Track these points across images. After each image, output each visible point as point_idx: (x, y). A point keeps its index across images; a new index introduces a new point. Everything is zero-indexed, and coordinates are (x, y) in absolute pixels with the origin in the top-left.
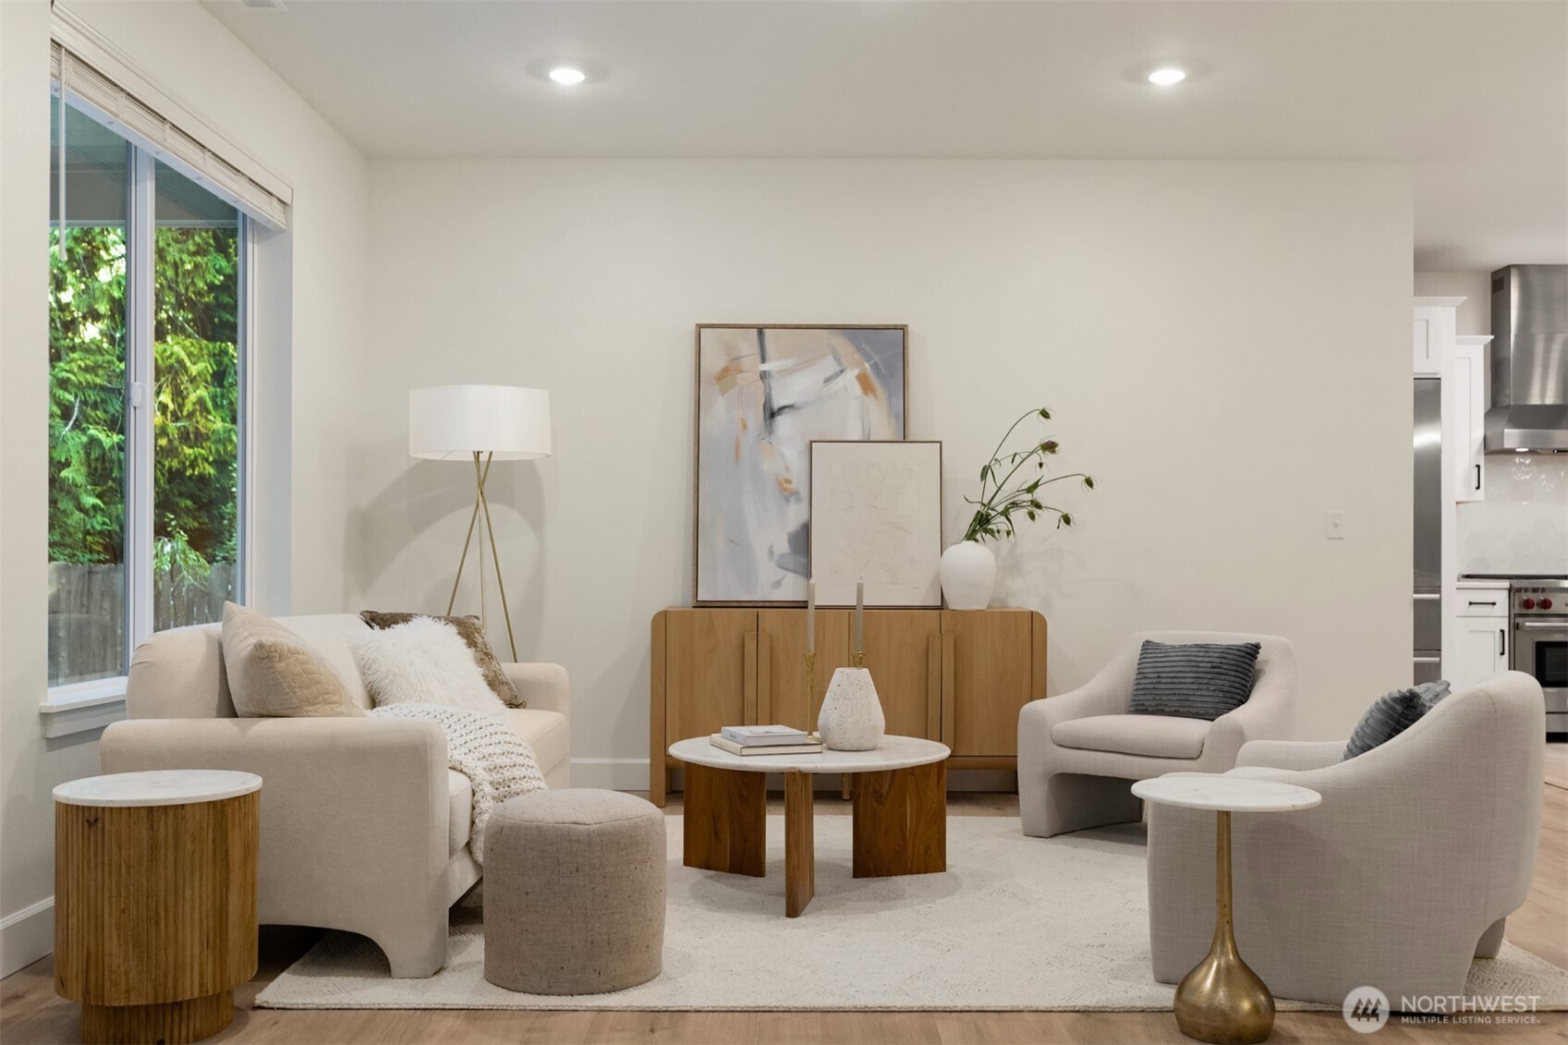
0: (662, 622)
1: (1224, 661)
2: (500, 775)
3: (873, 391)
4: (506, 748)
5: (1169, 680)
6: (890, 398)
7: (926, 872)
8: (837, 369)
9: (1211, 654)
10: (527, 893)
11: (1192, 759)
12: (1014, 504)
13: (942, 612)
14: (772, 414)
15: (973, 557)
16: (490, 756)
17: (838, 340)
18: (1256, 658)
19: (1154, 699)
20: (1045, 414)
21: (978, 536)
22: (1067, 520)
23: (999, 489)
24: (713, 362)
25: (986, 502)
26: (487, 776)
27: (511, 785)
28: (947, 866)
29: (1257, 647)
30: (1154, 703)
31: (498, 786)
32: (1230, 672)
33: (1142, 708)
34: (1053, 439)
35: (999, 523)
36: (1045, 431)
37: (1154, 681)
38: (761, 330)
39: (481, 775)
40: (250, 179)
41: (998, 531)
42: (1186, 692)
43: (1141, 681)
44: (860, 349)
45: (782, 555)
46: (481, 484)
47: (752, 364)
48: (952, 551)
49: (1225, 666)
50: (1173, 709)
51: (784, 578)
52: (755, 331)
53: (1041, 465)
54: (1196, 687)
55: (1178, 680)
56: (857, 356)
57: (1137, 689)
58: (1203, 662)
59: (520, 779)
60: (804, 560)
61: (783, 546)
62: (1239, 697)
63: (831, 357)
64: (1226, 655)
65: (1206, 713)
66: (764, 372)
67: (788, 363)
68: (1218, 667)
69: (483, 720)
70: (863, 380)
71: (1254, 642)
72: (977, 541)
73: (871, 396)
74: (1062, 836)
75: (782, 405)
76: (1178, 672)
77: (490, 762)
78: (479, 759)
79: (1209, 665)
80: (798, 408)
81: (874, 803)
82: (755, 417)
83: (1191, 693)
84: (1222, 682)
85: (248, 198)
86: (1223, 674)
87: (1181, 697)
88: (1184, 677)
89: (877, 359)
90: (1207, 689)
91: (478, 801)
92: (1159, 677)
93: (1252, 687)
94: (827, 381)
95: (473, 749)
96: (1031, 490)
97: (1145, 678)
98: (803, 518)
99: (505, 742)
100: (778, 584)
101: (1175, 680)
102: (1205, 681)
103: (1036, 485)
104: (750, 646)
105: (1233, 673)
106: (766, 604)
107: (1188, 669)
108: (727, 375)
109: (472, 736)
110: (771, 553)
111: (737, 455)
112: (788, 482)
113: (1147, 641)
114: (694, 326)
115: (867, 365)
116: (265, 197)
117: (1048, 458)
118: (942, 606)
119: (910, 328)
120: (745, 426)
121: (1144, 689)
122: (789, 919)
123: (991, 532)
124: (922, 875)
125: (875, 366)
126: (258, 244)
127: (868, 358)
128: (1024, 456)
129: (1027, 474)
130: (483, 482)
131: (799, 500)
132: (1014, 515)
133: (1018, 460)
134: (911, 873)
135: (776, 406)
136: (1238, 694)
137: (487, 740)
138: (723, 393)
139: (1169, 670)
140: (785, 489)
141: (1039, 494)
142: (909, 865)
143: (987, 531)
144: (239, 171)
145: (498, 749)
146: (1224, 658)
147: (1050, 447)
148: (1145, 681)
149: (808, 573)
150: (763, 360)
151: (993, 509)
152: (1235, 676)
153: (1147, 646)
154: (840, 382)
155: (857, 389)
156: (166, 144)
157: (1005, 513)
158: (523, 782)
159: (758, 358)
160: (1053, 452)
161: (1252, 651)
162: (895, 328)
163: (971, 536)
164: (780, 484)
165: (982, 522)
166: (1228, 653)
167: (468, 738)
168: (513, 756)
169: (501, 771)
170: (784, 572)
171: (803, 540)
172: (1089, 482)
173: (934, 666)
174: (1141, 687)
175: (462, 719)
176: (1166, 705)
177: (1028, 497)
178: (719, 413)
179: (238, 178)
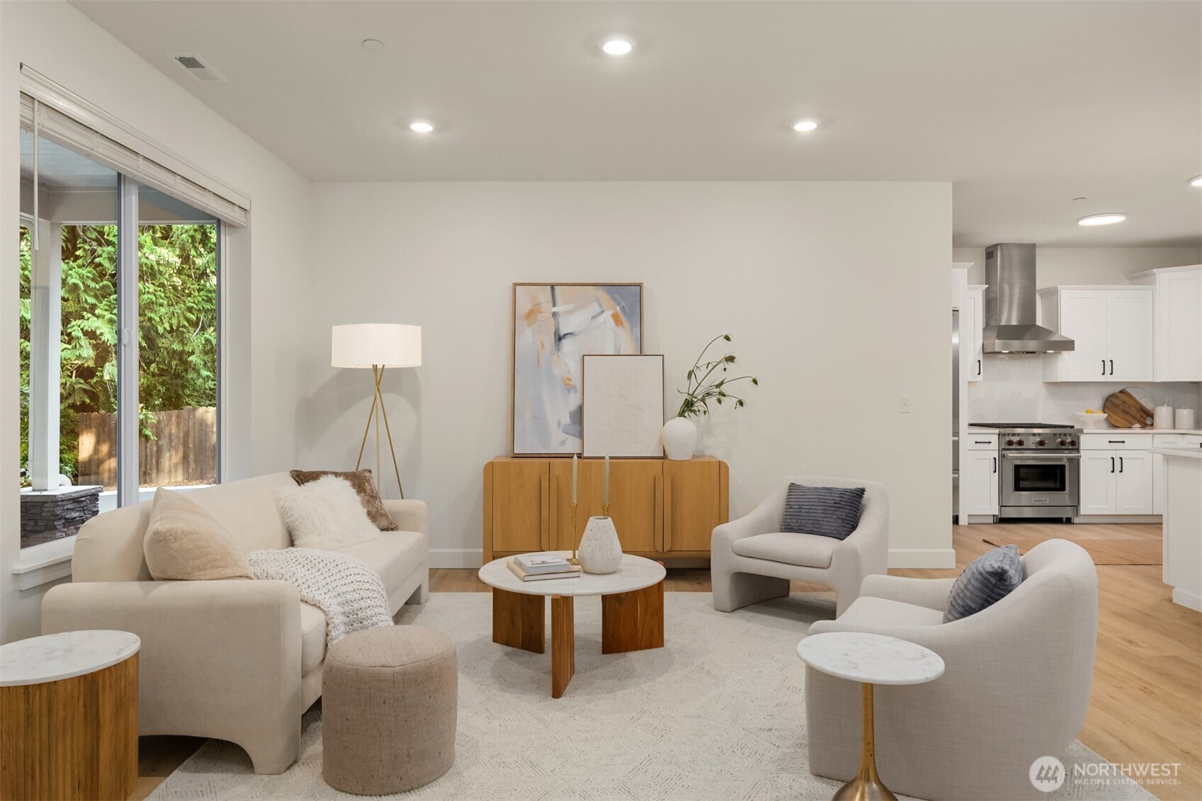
0: (490, 468)
1: (842, 499)
2: (350, 607)
3: (622, 324)
4: (355, 586)
5: (807, 511)
6: (632, 328)
7: (651, 647)
8: (600, 310)
9: (833, 495)
10: (348, 719)
11: (823, 568)
12: (709, 394)
13: (665, 461)
14: (559, 338)
15: (683, 428)
16: (343, 593)
17: (600, 293)
18: (862, 497)
19: (797, 522)
20: (727, 338)
21: (686, 414)
22: (741, 403)
23: (699, 385)
24: (524, 306)
25: (691, 393)
26: (340, 609)
27: (359, 613)
28: (665, 641)
29: (863, 491)
30: (797, 524)
31: (349, 615)
32: (846, 507)
33: (789, 527)
34: (732, 355)
35: (699, 406)
36: (727, 348)
37: (797, 510)
38: (552, 286)
39: (335, 609)
40: (214, 193)
41: (699, 411)
42: (818, 519)
43: (789, 510)
44: (613, 298)
45: (566, 425)
46: (378, 384)
47: (547, 307)
48: (669, 423)
49: (843, 503)
50: (809, 529)
51: (566, 439)
52: (549, 288)
53: (725, 370)
54: (824, 516)
55: (812, 511)
56: (612, 302)
57: (786, 515)
58: (828, 499)
59: (366, 608)
60: (578, 428)
61: (566, 420)
62: (852, 523)
63: (596, 303)
64: (844, 496)
65: (831, 533)
66: (555, 312)
67: (570, 306)
68: (839, 503)
69: (344, 564)
70: (616, 317)
71: (861, 487)
72: (685, 417)
73: (620, 327)
74: (739, 611)
75: (566, 332)
76: (812, 505)
77: (343, 599)
78: (335, 597)
79: (833, 502)
80: (575, 335)
81: (616, 604)
82: (549, 340)
83: (821, 519)
84: (840, 513)
85: (213, 206)
86: (841, 508)
87: (815, 522)
88: (816, 509)
89: (624, 304)
90: (832, 517)
91: (330, 631)
92: (800, 508)
93: (860, 516)
94: (593, 318)
95: (331, 589)
96: (718, 386)
97: (791, 508)
98: (578, 402)
99: (357, 582)
100: (563, 443)
101: (811, 511)
102: (830, 512)
103: (722, 383)
104: (545, 484)
105: (849, 508)
106: (556, 456)
107: (819, 504)
108: (531, 314)
109: (332, 579)
110: (559, 424)
111: (538, 364)
112: (570, 380)
113: (792, 484)
114: (512, 284)
115: (618, 308)
116: (230, 206)
117: (729, 365)
118: (664, 457)
119: (644, 285)
120: (543, 346)
121: (790, 515)
122: (554, 699)
123: (694, 411)
124: (648, 651)
125: (623, 309)
126: (229, 235)
127: (619, 304)
128: (714, 364)
129: (717, 376)
130: (379, 383)
131: (576, 391)
132: (708, 400)
133: (711, 367)
134: (641, 649)
135: (562, 333)
136: (851, 521)
137: (343, 582)
138: (529, 325)
139: (807, 504)
140: (568, 384)
141: (724, 388)
142: (639, 643)
143: (691, 411)
144: (206, 189)
145: (350, 588)
146: (842, 497)
147: (731, 359)
148: (791, 510)
149: (581, 436)
150: (554, 305)
151: (696, 398)
152: (850, 509)
153: (793, 487)
154: (601, 319)
155: (612, 322)
156: (140, 170)
157: (703, 400)
158: (368, 611)
159: (551, 304)
160: (733, 362)
161: (860, 493)
162: (635, 285)
163: (682, 414)
164: (565, 382)
165: (688, 406)
166: (844, 494)
167: (328, 580)
168: (361, 592)
169: (351, 604)
170: (567, 436)
171: (578, 415)
172: (755, 382)
173: (659, 495)
174: (789, 514)
175: (329, 564)
176: (805, 526)
177: (718, 390)
178: (527, 339)
179: (206, 193)
